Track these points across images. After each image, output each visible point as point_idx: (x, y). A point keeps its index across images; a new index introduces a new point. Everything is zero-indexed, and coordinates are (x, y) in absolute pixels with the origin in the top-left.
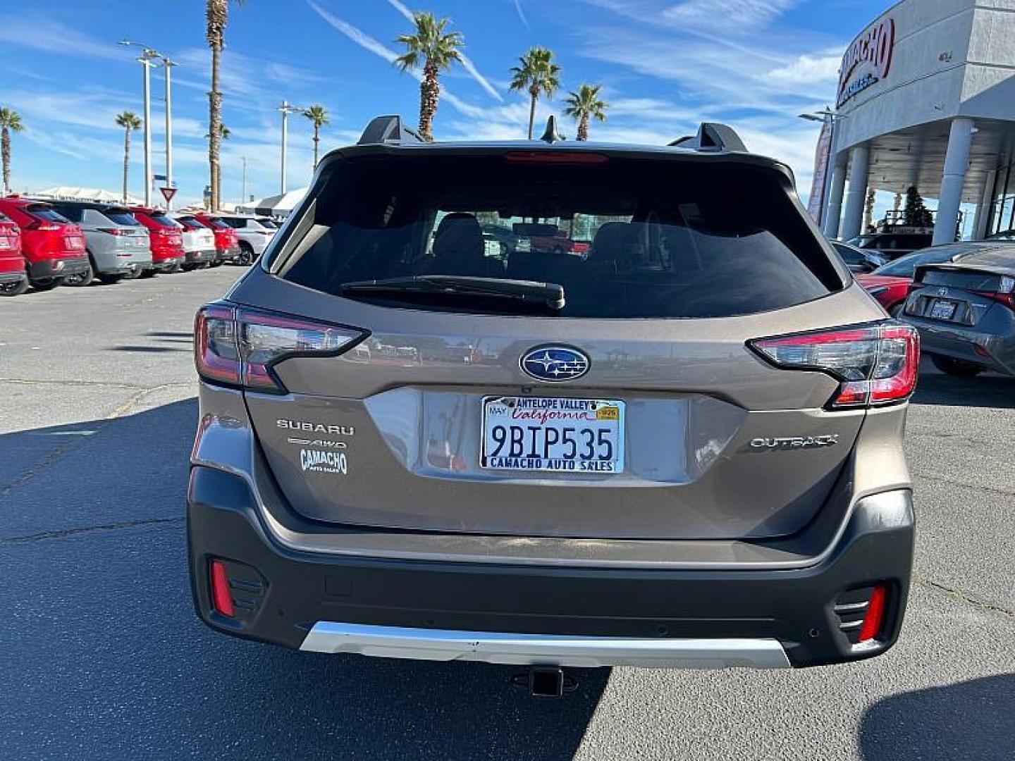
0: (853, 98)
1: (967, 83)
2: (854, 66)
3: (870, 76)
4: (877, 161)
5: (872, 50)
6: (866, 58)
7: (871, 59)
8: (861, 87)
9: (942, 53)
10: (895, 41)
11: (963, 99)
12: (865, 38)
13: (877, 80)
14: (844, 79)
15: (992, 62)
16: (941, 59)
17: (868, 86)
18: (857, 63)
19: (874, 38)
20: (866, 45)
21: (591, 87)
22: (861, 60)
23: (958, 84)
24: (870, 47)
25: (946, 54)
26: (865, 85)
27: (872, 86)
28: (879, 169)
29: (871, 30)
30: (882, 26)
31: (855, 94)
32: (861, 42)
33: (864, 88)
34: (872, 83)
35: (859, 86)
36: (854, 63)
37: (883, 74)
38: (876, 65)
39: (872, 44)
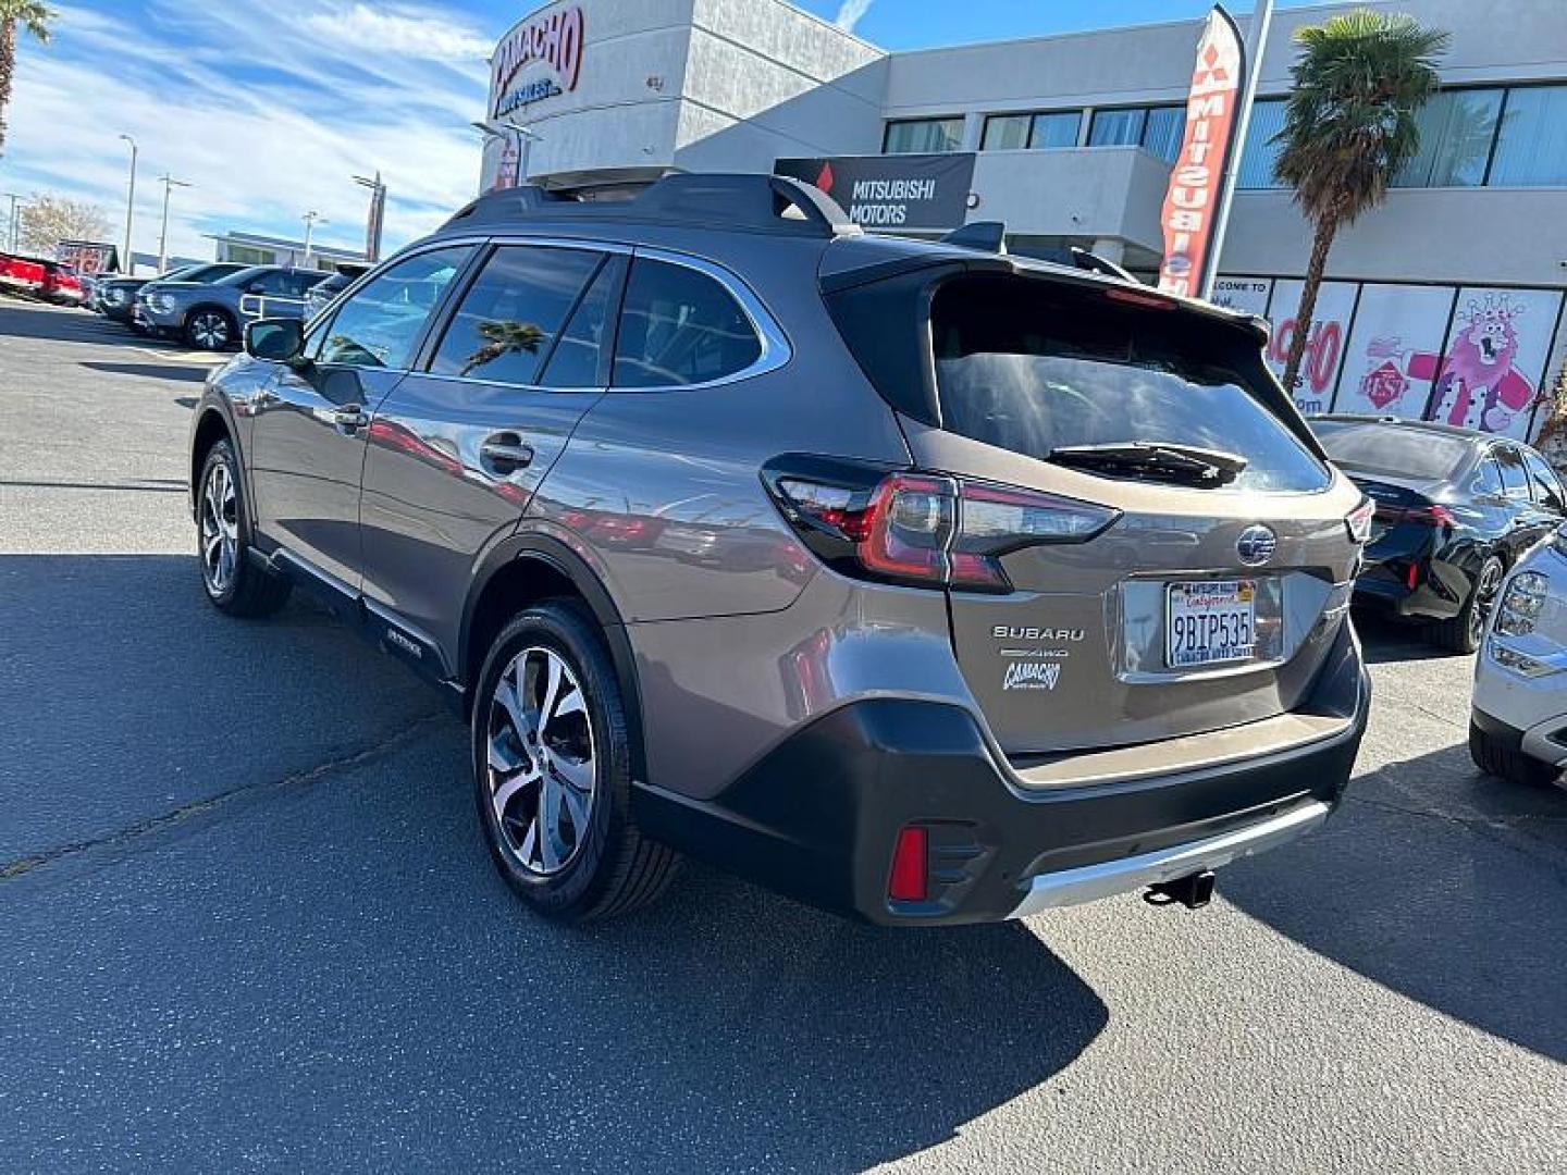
0: (521, 109)
1: (683, 126)
2: (522, 62)
3: (548, 82)
5: (552, 46)
6: (543, 55)
7: (551, 58)
8: (537, 96)
9: (653, 75)
10: (585, 41)
11: (679, 146)
12: (540, 22)
13: (560, 92)
14: (505, 76)
15: (708, 104)
16: (650, 83)
17: (546, 96)
18: (526, 57)
19: (554, 29)
20: (542, 35)
22: (533, 55)
23: (671, 124)
24: (547, 40)
25: (656, 79)
26: (542, 94)
27: (555, 97)
29: (548, 15)
30: (565, 15)
31: (526, 103)
32: (534, 29)
33: (541, 98)
34: (554, 95)
35: (533, 93)
36: (523, 57)
37: (570, 85)
38: (559, 68)
39: (551, 37)
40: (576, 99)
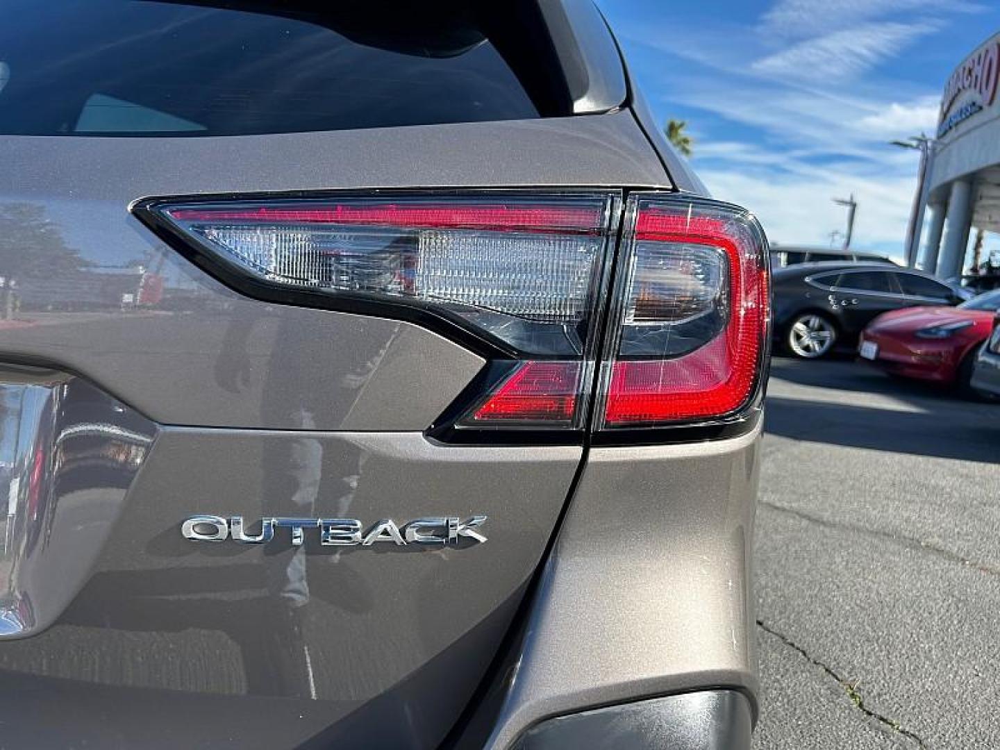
0: (954, 129)
2: (957, 95)
3: (974, 104)
4: (981, 198)
5: (977, 77)
6: (970, 86)
7: (975, 86)
12: (968, 65)
13: (981, 108)
17: (971, 114)
18: (959, 90)
19: (979, 63)
20: (970, 71)
21: (678, 122)
22: (964, 87)
24: (974, 74)
26: (968, 114)
27: (976, 115)
28: (983, 207)
29: (976, 57)
30: (987, 51)
31: (957, 124)
32: (964, 69)
33: (967, 117)
34: (976, 112)
35: (961, 115)
36: (956, 91)
37: (988, 101)
38: (980, 92)
39: (977, 70)
40: (994, 111)
